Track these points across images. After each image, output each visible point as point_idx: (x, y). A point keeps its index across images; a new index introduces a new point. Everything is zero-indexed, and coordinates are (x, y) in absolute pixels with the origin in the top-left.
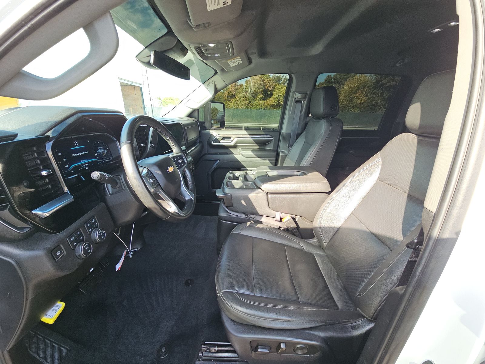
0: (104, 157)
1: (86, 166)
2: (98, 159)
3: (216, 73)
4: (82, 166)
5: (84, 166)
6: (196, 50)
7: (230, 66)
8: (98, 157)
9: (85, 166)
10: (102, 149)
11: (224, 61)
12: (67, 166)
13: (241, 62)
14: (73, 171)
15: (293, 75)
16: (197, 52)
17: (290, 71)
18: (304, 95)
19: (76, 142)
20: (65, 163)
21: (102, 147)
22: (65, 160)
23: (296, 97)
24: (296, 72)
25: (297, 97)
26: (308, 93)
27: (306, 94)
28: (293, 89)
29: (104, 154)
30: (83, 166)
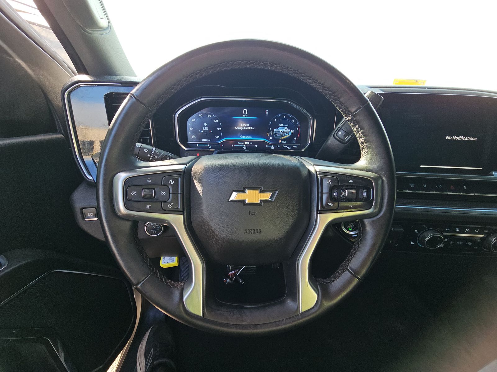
0: (282, 140)
1: (245, 144)
2: (270, 140)
4: (238, 143)
5: (242, 143)
8: (271, 138)
9: (243, 145)
10: (287, 128)
12: (218, 137)
14: (223, 145)
19: (245, 111)
20: (218, 133)
21: (287, 125)
22: (219, 129)
29: (285, 136)
30: (240, 143)
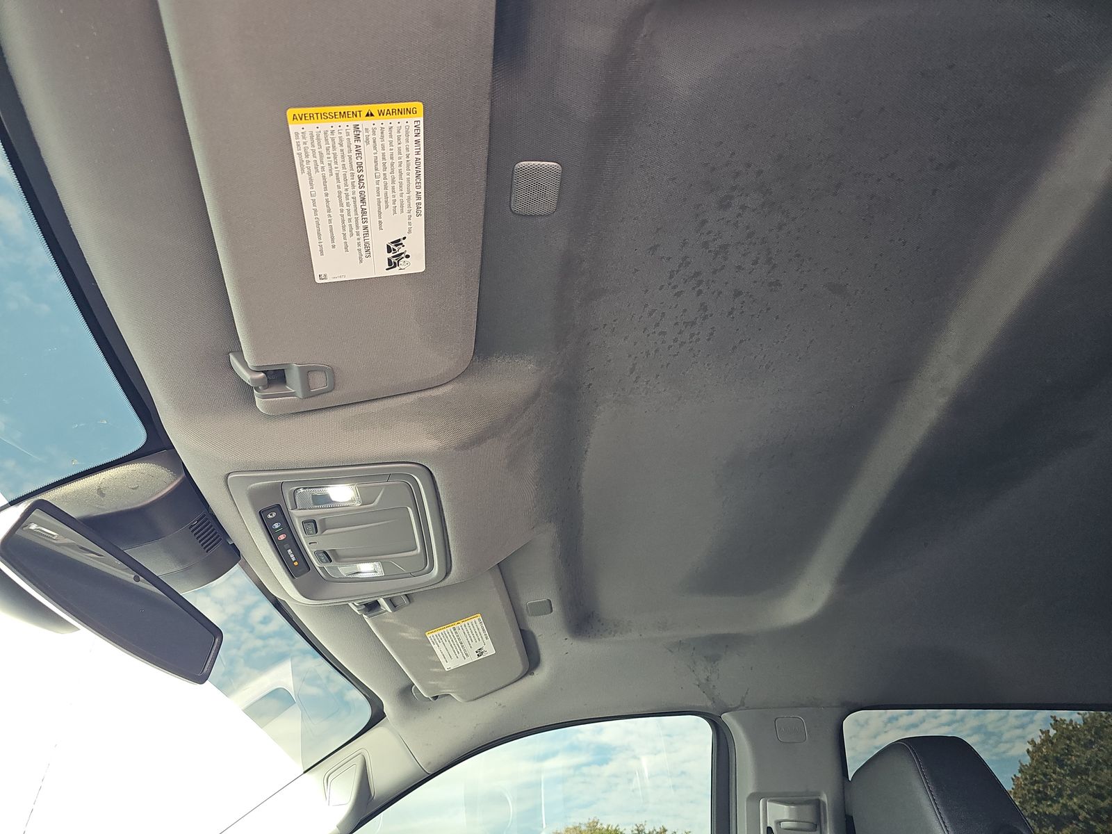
3: (377, 717)
6: (262, 515)
7: (439, 664)
11: (411, 634)
13: (490, 650)
15: (727, 718)
16: (271, 535)
17: (713, 701)
18: (808, 812)
23: (771, 824)
24: (743, 704)
25: (778, 823)
26: (824, 798)
27: (818, 804)
28: (746, 781)
